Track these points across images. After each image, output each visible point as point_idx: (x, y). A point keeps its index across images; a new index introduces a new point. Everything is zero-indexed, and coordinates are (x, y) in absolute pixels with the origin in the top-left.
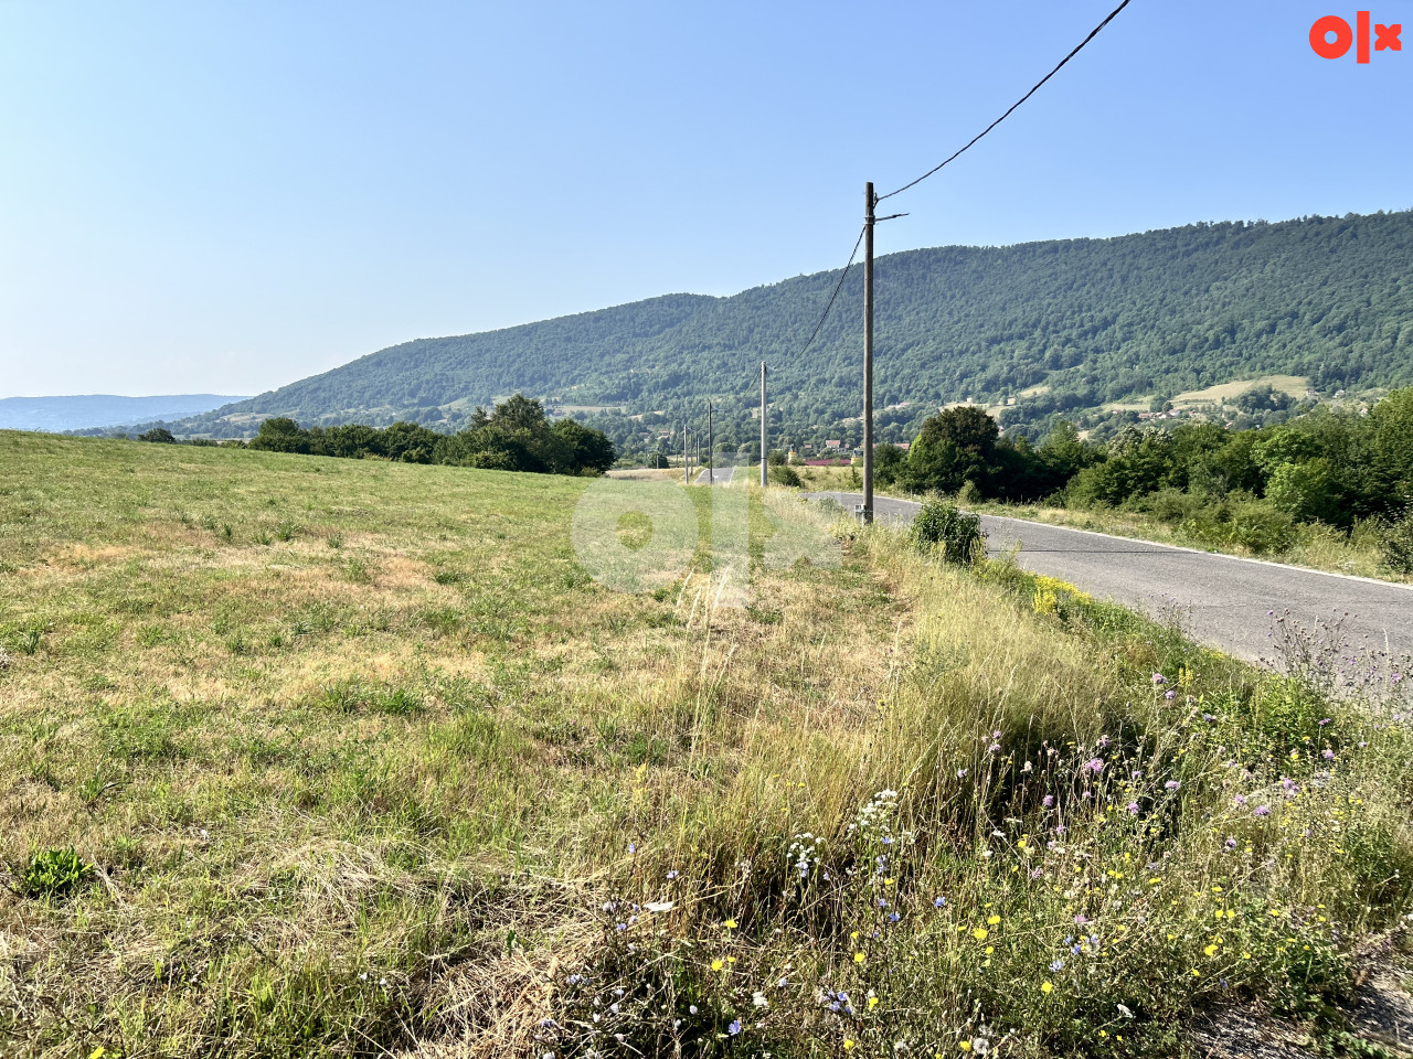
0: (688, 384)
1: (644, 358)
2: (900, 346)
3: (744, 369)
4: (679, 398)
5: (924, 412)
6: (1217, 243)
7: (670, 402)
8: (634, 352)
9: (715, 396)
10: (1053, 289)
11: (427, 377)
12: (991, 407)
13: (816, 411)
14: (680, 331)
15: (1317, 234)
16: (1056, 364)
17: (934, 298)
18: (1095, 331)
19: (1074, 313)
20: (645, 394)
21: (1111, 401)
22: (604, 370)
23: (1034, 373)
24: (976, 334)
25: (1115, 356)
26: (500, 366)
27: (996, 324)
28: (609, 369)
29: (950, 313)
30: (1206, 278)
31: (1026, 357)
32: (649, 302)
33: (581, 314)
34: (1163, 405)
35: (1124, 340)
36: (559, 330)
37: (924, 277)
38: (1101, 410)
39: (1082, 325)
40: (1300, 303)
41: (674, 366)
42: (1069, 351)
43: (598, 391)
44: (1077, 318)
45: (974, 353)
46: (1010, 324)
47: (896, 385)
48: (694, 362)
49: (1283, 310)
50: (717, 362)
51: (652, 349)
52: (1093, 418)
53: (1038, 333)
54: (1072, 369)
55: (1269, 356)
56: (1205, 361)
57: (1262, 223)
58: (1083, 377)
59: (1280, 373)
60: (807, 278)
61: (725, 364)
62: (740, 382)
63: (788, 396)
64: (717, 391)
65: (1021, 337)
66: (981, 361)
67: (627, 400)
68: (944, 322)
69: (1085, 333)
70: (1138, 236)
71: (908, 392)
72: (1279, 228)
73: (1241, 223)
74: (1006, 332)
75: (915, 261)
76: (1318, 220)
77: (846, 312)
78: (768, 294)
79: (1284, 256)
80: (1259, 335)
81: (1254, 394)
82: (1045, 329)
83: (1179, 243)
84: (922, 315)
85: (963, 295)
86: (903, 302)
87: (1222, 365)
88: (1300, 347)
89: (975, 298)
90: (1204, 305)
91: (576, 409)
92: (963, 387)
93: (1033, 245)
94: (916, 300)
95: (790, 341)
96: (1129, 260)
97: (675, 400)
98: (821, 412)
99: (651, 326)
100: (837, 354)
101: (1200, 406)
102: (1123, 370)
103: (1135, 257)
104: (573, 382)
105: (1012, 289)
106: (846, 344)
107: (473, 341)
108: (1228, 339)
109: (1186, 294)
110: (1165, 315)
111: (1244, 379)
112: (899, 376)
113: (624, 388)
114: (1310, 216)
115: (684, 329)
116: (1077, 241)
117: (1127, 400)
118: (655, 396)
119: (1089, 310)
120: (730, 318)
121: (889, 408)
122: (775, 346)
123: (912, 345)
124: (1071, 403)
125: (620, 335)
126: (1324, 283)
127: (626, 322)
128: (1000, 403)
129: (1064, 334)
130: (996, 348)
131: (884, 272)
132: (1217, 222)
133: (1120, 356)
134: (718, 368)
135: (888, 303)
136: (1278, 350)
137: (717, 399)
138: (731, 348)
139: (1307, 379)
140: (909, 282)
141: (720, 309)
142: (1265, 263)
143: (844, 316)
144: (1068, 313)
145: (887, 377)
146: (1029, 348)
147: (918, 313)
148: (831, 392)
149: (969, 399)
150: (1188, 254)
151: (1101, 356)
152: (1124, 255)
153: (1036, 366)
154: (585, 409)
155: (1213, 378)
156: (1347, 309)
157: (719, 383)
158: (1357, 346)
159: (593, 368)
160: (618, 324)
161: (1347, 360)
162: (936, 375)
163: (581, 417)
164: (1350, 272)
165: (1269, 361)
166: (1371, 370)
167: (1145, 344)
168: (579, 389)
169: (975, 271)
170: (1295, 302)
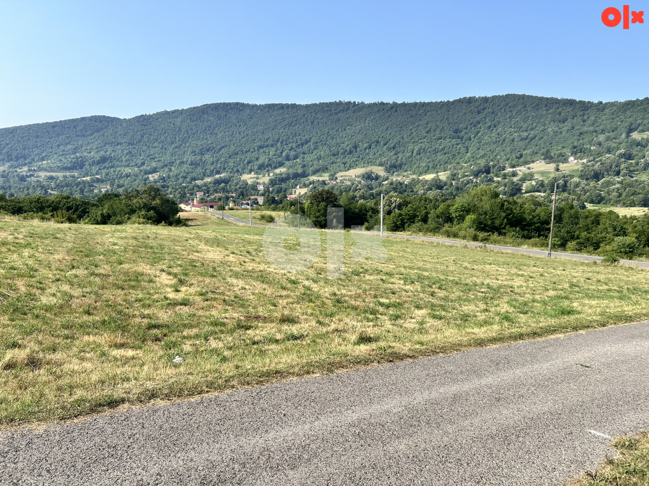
0: (111, 162)
1: (84, 148)
2: (218, 147)
3: (141, 155)
4: (108, 169)
5: (234, 178)
6: (347, 110)
7: (103, 171)
8: (78, 145)
9: (127, 169)
10: (283, 125)
12: (263, 177)
13: (182, 177)
14: (103, 135)
15: (383, 109)
16: (288, 158)
17: (231, 126)
18: (302, 145)
19: (293, 136)
20: (87, 167)
21: (312, 175)
22: (61, 153)
23: (279, 162)
24: (252, 144)
25: (312, 157)
27: (261, 140)
28: (64, 153)
29: (240, 133)
30: (345, 124)
31: (275, 155)
32: (83, 119)
33: (43, 123)
34: (333, 177)
35: (314, 149)
37: (226, 116)
38: (309, 179)
39: (297, 142)
40: (379, 137)
41: (102, 153)
42: (292, 153)
43: (59, 165)
44: (295, 139)
45: (252, 152)
46: (267, 140)
47: (219, 166)
48: (113, 151)
49: (373, 140)
50: (125, 152)
51: (88, 144)
52: (307, 182)
53: (279, 144)
54: (295, 161)
55: (370, 158)
56: (346, 159)
57: (363, 103)
58: (299, 165)
59: (374, 165)
60: (169, 112)
61: (130, 153)
62: (140, 162)
63: (166, 169)
64: (128, 166)
65: (272, 146)
66: (256, 156)
67: (77, 170)
68: (237, 137)
69: (299, 146)
70: (316, 104)
71: (224, 169)
72: (370, 106)
73: (355, 102)
74: (265, 144)
75: (221, 108)
76: (382, 104)
77: (190, 130)
78: (149, 119)
79: (372, 117)
80: (365, 149)
81: (366, 173)
82: (282, 143)
83: (333, 109)
84: (227, 133)
85: (245, 125)
86: (217, 126)
87: (353, 161)
88: (380, 155)
89: (250, 127)
90: (344, 135)
91: (48, 174)
92: (249, 167)
93: (273, 105)
94: (223, 126)
95: (163, 142)
96: (314, 115)
97: (106, 170)
98: (185, 177)
99: (86, 132)
100: (188, 150)
101: (347, 178)
102: (315, 162)
103: (316, 114)
104: (43, 159)
105: (266, 124)
106: (192, 145)
108: (354, 151)
109: (337, 131)
110: (330, 139)
111: (362, 167)
112: (220, 161)
113: (75, 163)
114: (380, 102)
115: (106, 134)
116: (292, 105)
117: (318, 175)
118: (93, 168)
119: (299, 135)
120: (130, 129)
121: (217, 176)
122: (156, 144)
123: (224, 147)
124: (296, 176)
125: (68, 135)
126: (387, 130)
127: (71, 129)
128: (266, 175)
129: (290, 145)
130: (261, 150)
131: (207, 112)
132: (346, 101)
133: (313, 156)
134: (127, 154)
135: (210, 126)
136: (373, 155)
138: (132, 145)
139: (384, 168)
140: (219, 118)
141: (125, 125)
142: (365, 120)
143: (189, 132)
144: (291, 136)
145: (213, 162)
146: (276, 151)
147: (225, 132)
148: (187, 168)
149: (253, 173)
150: (336, 114)
151: (306, 156)
152: (312, 112)
153: (280, 159)
154: (54, 174)
155: (350, 166)
156: (395, 141)
157: (128, 162)
158: (400, 155)
159: (54, 152)
160: (67, 130)
161: (397, 160)
162: (236, 161)
163: (51, 178)
164: (396, 125)
165: (370, 160)
166: (405, 164)
167: (323, 151)
168: (48, 163)
169: (249, 115)
170: (377, 137)
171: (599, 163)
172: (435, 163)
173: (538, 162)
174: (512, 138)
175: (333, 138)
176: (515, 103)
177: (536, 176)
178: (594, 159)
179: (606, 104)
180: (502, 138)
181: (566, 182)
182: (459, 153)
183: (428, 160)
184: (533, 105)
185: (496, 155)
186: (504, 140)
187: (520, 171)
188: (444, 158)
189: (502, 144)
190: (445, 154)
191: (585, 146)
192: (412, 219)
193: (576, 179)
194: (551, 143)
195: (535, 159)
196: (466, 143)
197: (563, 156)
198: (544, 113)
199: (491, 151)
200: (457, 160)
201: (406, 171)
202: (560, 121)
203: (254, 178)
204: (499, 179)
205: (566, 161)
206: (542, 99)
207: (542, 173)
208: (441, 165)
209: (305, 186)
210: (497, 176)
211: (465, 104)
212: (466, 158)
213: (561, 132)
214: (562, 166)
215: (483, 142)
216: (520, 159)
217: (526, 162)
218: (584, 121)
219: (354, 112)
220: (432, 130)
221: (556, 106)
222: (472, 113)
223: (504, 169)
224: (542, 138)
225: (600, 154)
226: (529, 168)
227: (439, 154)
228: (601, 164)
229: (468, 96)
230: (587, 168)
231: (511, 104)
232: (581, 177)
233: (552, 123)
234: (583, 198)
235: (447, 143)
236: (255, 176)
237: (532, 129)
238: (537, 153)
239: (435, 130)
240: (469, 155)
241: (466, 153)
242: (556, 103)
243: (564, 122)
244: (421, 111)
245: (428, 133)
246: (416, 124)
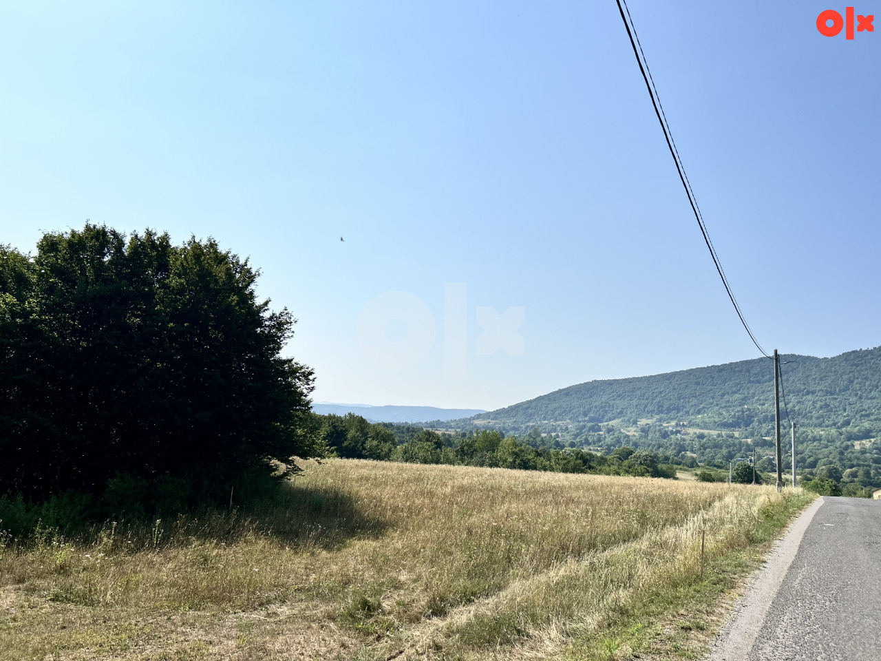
0: (794, 419)
1: (756, 398)
3: (845, 410)
8: (748, 393)
9: (818, 429)
11: (596, 404)
20: (755, 424)
22: (723, 405)
26: (647, 399)
28: (728, 404)
33: (708, 367)
36: (691, 377)
43: (717, 420)
48: (799, 402)
50: (819, 404)
51: (763, 392)
61: (827, 406)
62: (841, 420)
64: (820, 425)
67: (740, 428)
78: (866, 356)
91: (698, 431)
99: (762, 377)
104: (699, 412)
107: (630, 382)
113: (739, 418)
115: (791, 379)
118: (764, 425)
120: (831, 372)
122: (874, 394)
125: (738, 381)
127: (743, 373)
134: (821, 408)
137: (820, 432)
138: (832, 394)
141: (823, 366)
154: (706, 432)
157: (822, 419)
159: (715, 403)
160: (737, 374)
163: (701, 436)
168: (702, 417)
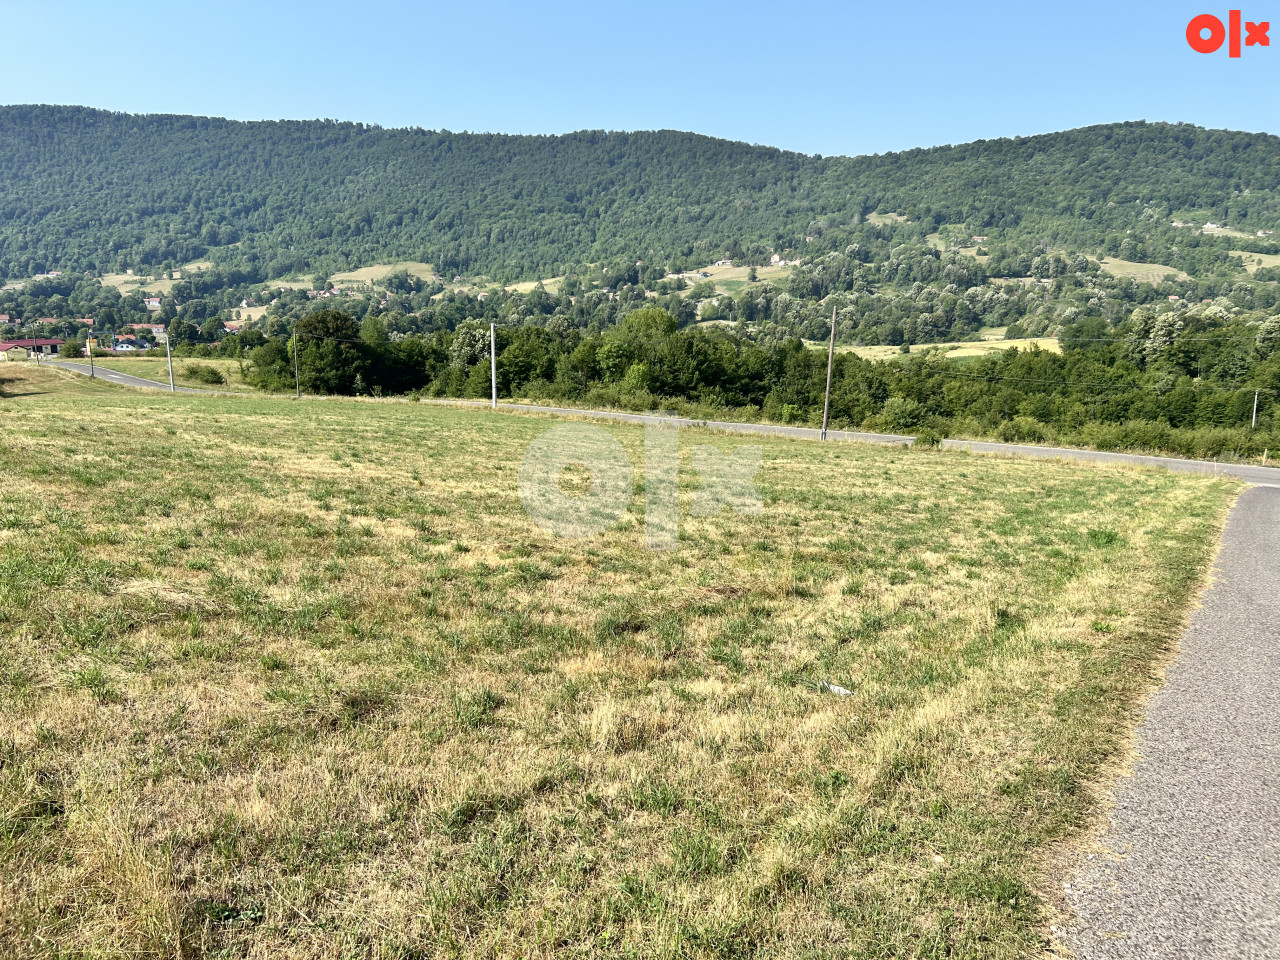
2: (35, 210)
5: (84, 283)
6: (344, 141)
10: (198, 165)
12: (156, 280)
15: (423, 144)
16: (214, 239)
18: (247, 210)
19: (223, 192)
21: (274, 278)
23: (195, 249)
24: (123, 204)
25: (271, 237)
27: (144, 195)
29: (89, 178)
30: (340, 171)
31: (183, 232)
34: (323, 283)
35: (276, 222)
38: (267, 287)
39: (233, 205)
40: (418, 201)
42: (224, 229)
44: (228, 198)
45: (125, 224)
46: (160, 197)
49: (406, 207)
52: (265, 294)
53: (190, 208)
54: (231, 246)
55: (401, 245)
56: (350, 246)
57: (377, 127)
58: (244, 254)
59: (411, 260)
65: (174, 211)
66: (136, 232)
68: (84, 188)
69: (238, 213)
72: (393, 134)
74: (157, 205)
76: (420, 132)
79: (400, 160)
80: (390, 226)
81: (396, 277)
82: (197, 205)
83: (311, 135)
85: (101, 160)
86: (29, 161)
87: (365, 251)
88: (423, 239)
89: (116, 166)
90: (342, 195)
92: (120, 258)
93: (169, 117)
94: (45, 161)
101: (355, 286)
102: (280, 250)
103: (274, 144)
105: (155, 160)
108: (366, 228)
109: (325, 183)
110: (310, 201)
111: (384, 264)
114: (415, 127)
116: (215, 120)
117: (288, 277)
119: (238, 190)
121: (37, 278)
123: (50, 209)
124: (237, 279)
126: (433, 187)
128: (165, 276)
129: (218, 211)
130: (148, 220)
132: (341, 121)
133: (275, 237)
136: (407, 240)
139: (432, 266)
140: (33, 139)
142: (386, 164)
144: (218, 192)
146: (185, 223)
149: (129, 272)
150: (321, 147)
151: (257, 235)
152: (264, 140)
153: (196, 241)
155: (360, 262)
156: (452, 210)
158: (464, 241)
161: (458, 252)
162: (86, 244)
164: (451, 179)
165: (402, 249)
166: (476, 261)
167: (296, 227)
169: (109, 137)
170: (414, 201)
171: (820, 267)
172: (535, 261)
173: (720, 263)
174: (673, 215)
175: (316, 200)
176: (676, 148)
177: (719, 290)
178: (813, 259)
179: (828, 159)
180: (656, 216)
181: (769, 301)
182: (578, 242)
183: (520, 254)
184: (708, 155)
185: (646, 249)
186: (660, 220)
187: (690, 279)
188: (550, 250)
189: (656, 226)
190: (553, 242)
191: (797, 236)
192: (523, 372)
193: (785, 296)
194: (740, 229)
195: (714, 258)
196: (591, 223)
197: (761, 253)
198: (727, 169)
199: (636, 239)
200: (576, 256)
201: (477, 274)
202: (754, 188)
203: (134, 282)
204: (655, 294)
205: (766, 262)
206: (722, 143)
207: (728, 284)
208: (545, 264)
209: (260, 301)
210: (651, 288)
211: (584, 144)
212: (593, 252)
213: (757, 209)
214: (761, 271)
215: (622, 221)
216: (692, 258)
217: (700, 264)
218: (793, 189)
219: (360, 145)
220: (524, 193)
221: (746, 159)
222: (599, 163)
223: (662, 276)
224: (725, 217)
225: (820, 251)
226: (705, 275)
227: (540, 242)
228: (824, 269)
229: (590, 129)
230: (802, 275)
231: (668, 150)
232: (792, 291)
233: (741, 190)
234: (799, 329)
235: (555, 220)
236: (138, 278)
237: (708, 200)
238: (717, 246)
239: (530, 194)
240: (597, 245)
241: (593, 242)
242: (747, 153)
243: (760, 190)
244: (501, 154)
245: (516, 197)
246: (493, 179)
